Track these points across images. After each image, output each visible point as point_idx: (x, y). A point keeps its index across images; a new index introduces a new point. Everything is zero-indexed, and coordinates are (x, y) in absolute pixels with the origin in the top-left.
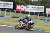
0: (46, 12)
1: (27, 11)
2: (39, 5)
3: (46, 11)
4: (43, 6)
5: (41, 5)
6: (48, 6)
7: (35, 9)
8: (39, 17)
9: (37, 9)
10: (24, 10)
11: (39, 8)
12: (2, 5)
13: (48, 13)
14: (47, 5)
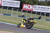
2: (46, 5)
9: (44, 9)
11: (46, 8)
12: (9, 3)
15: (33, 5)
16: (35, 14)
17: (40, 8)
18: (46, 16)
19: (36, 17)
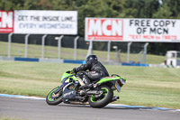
0: (84, 32)
1: (18, 31)
2: (61, 7)
3: (84, 28)
4: (74, 10)
5: (66, 9)
6: (92, 11)
7: (46, 22)
8: (62, 51)
9: (53, 23)
10: (7, 28)
11: (60, 19)
13: (93, 35)
14: (87, 6)
15: (12, 10)
16: (24, 43)
17: (37, 18)
18: (63, 45)
19: (28, 53)
